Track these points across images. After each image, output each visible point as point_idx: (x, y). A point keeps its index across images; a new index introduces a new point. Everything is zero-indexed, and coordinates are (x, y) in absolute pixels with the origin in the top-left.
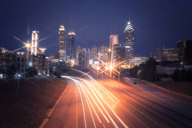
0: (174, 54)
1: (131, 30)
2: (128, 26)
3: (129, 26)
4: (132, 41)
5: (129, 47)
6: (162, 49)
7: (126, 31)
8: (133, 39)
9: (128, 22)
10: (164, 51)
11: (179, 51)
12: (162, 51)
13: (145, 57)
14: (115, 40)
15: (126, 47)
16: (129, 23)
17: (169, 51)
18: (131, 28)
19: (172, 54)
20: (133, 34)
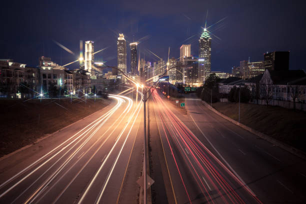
0: (261, 69)
1: (208, 38)
2: (204, 34)
3: (206, 34)
4: (209, 52)
5: (203, 60)
6: (246, 63)
7: (202, 40)
8: (210, 49)
9: (204, 28)
10: (249, 65)
11: (266, 65)
12: (247, 65)
13: (225, 73)
14: (186, 51)
15: (200, 60)
16: (205, 30)
17: (255, 65)
18: (208, 36)
19: (260, 69)
20: (210, 43)
